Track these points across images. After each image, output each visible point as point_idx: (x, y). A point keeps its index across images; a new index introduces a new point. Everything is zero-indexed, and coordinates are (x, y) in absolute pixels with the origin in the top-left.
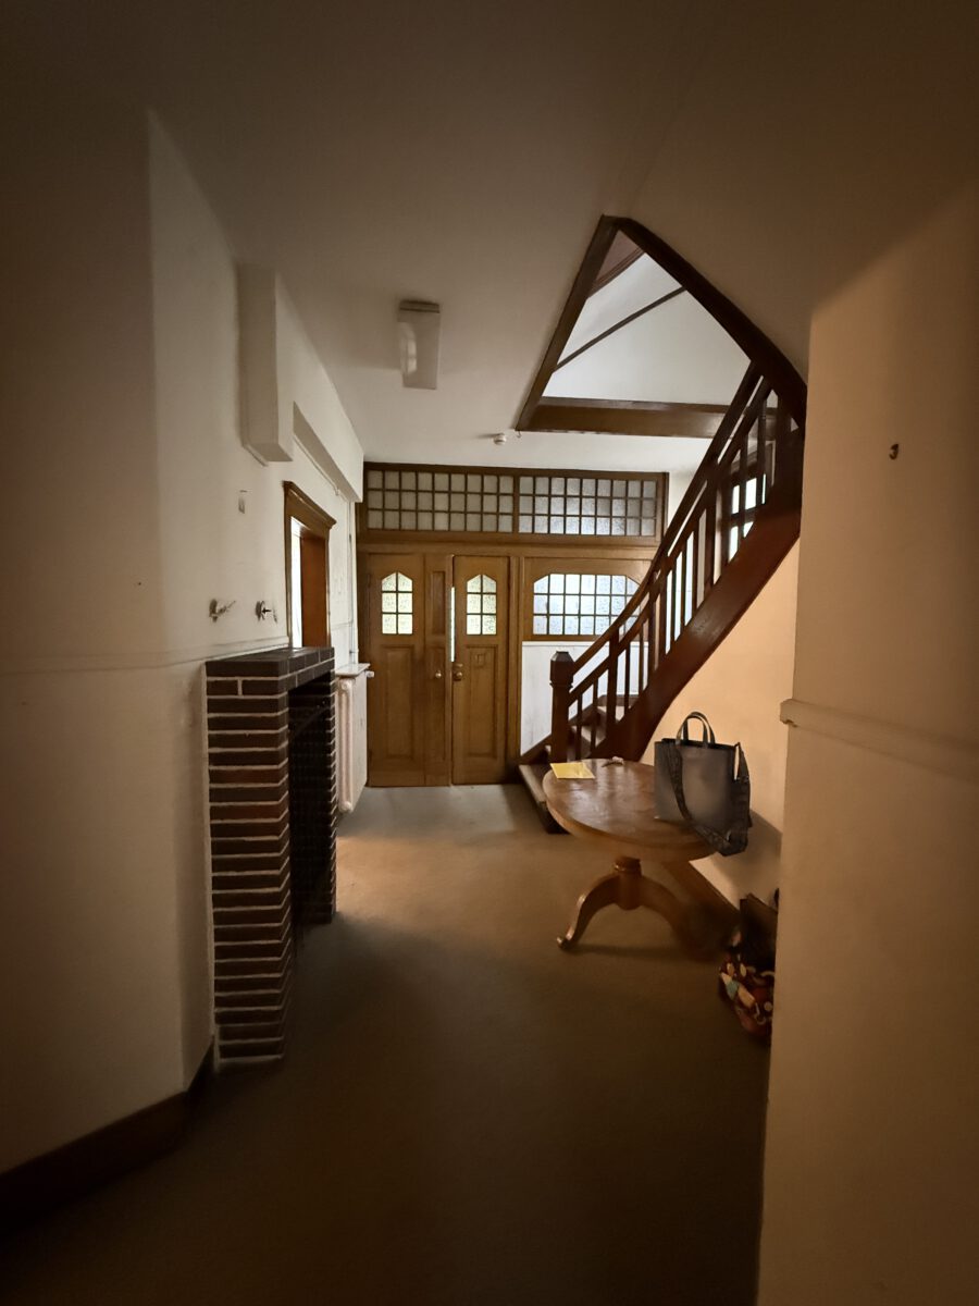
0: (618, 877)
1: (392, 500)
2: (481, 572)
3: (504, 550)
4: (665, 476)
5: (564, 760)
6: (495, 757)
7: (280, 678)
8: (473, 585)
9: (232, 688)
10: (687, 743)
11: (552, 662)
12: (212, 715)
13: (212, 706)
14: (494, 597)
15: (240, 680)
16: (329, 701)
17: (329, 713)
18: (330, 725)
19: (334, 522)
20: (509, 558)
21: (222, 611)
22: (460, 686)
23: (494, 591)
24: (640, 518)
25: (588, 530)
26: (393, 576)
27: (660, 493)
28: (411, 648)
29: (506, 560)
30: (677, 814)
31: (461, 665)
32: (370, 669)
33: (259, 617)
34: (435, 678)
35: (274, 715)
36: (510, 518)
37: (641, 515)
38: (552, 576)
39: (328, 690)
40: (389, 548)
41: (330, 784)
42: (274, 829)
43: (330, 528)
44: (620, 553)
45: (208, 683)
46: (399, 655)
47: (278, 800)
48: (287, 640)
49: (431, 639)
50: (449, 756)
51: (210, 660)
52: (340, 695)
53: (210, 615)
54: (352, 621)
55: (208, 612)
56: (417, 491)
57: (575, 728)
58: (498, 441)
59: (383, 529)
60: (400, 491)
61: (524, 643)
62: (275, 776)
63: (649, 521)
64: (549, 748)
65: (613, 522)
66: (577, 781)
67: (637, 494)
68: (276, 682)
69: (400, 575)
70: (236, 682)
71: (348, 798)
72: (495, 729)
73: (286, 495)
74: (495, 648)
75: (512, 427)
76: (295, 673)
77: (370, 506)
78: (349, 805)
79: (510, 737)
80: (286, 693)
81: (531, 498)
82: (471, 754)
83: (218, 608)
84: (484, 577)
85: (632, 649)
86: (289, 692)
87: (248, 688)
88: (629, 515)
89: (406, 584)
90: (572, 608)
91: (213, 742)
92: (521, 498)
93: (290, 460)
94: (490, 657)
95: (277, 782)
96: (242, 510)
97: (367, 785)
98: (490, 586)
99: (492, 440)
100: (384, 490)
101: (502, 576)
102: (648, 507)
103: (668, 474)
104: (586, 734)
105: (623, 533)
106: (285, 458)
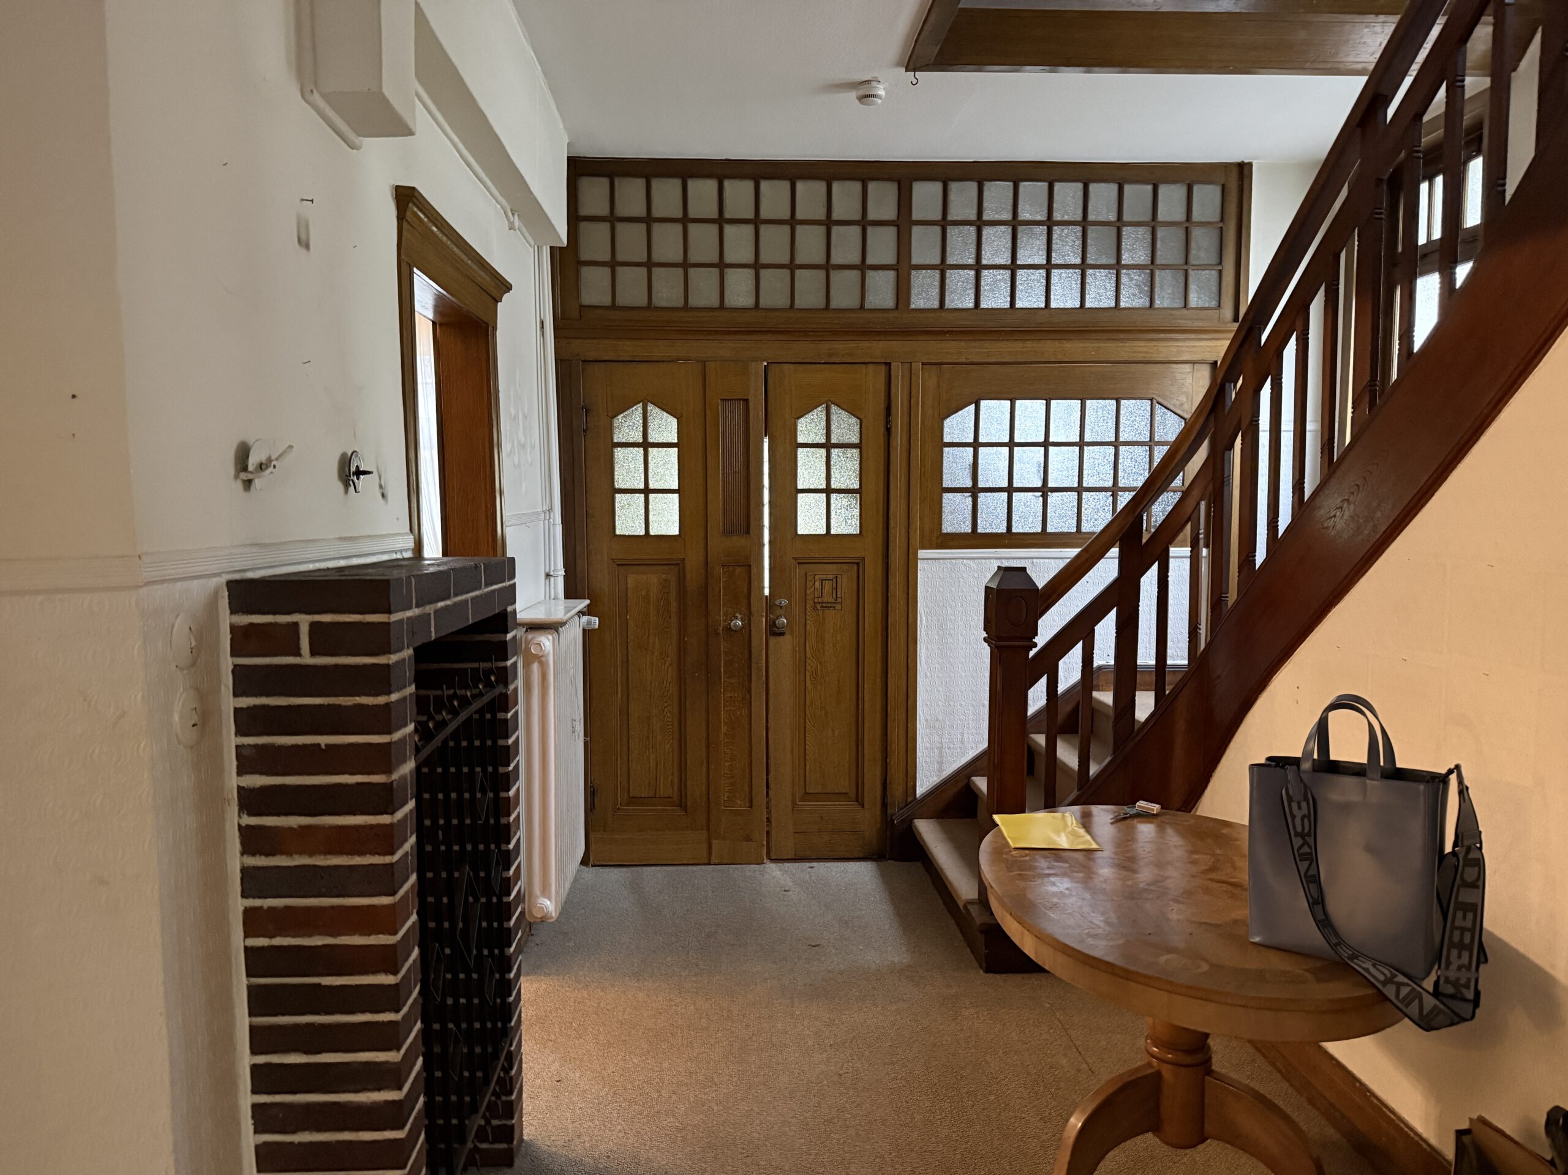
0: (1158, 1075)
1: (631, 240)
2: (827, 398)
3: (878, 348)
4: (1242, 171)
5: (1019, 808)
6: (859, 800)
7: (395, 617)
8: (809, 428)
9: (287, 641)
10: (1330, 768)
11: (988, 589)
12: (246, 702)
13: (244, 682)
14: (855, 452)
15: (304, 621)
16: (505, 676)
17: (505, 702)
18: (506, 728)
19: (508, 287)
20: (888, 364)
21: (261, 467)
22: (785, 645)
23: (855, 439)
24: (1185, 268)
25: (1065, 296)
26: (637, 411)
27: (1232, 209)
28: (679, 564)
29: (883, 369)
30: (1308, 932)
31: (785, 602)
32: (589, 611)
33: (347, 486)
34: (729, 629)
35: (381, 700)
36: (891, 275)
37: (1186, 263)
38: (983, 403)
39: (502, 651)
40: (628, 348)
41: (507, 858)
42: (387, 959)
43: (497, 300)
44: (1139, 348)
45: (233, 628)
46: (652, 579)
47: (393, 894)
48: (409, 542)
49: (719, 544)
50: (760, 798)
51: (237, 576)
52: (527, 665)
53: (236, 477)
54: (551, 510)
55: (232, 470)
56: (685, 220)
57: (1041, 739)
58: (866, 98)
59: (613, 306)
60: (648, 220)
61: (922, 553)
62: (386, 839)
63: (1206, 273)
64: (981, 783)
65: (1124, 279)
66: (1055, 853)
67: (1179, 215)
68: (387, 624)
69: (650, 407)
70: (296, 625)
71: (545, 891)
72: (859, 742)
73: (401, 218)
74: (859, 564)
75: (898, 64)
76: (430, 609)
77: (585, 256)
78: (548, 905)
79: (893, 761)
80: (408, 653)
81: (937, 230)
82: (807, 796)
83: (253, 461)
84: (834, 408)
85: (1173, 564)
86: (415, 650)
87: (323, 639)
88: (1159, 261)
89: (665, 427)
90: (1028, 472)
91: (247, 762)
92: (916, 230)
93: (410, 133)
94: (847, 584)
95: (392, 853)
96: (304, 243)
97: (585, 862)
98: (846, 427)
99: (853, 95)
100: (613, 219)
101: (874, 405)
102: (1203, 244)
103: (1250, 165)
104: (1067, 755)
105: (1143, 302)
106: (401, 128)
